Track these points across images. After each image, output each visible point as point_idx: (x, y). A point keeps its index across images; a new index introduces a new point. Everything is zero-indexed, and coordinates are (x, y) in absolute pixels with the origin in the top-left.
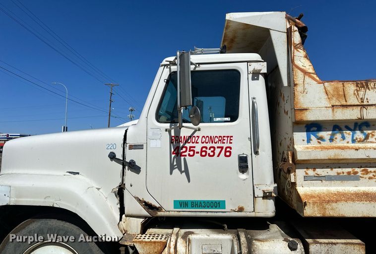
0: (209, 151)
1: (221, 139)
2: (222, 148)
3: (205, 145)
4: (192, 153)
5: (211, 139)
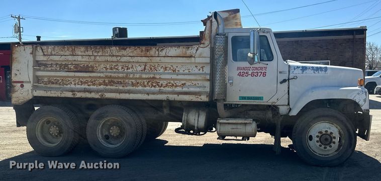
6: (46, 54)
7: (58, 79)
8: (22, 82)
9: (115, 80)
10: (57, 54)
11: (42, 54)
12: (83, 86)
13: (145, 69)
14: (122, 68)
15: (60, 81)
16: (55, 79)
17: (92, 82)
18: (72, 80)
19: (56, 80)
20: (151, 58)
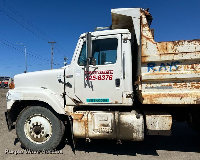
0: (102, 78)
1: (108, 72)
2: (108, 76)
3: (100, 75)
4: (94, 79)
5: (103, 72)
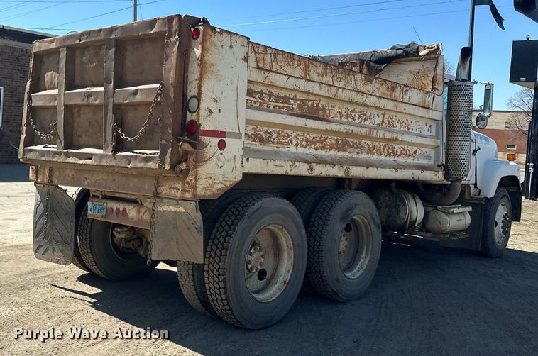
6: (261, 65)
7: (271, 130)
8: (223, 134)
9: (350, 140)
10: (281, 71)
11: (255, 65)
12: (310, 151)
13: (383, 122)
14: (360, 117)
15: (275, 136)
16: (265, 129)
17: (321, 142)
18: (294, 135)
19: (267, 132)
20: (397, 103)
